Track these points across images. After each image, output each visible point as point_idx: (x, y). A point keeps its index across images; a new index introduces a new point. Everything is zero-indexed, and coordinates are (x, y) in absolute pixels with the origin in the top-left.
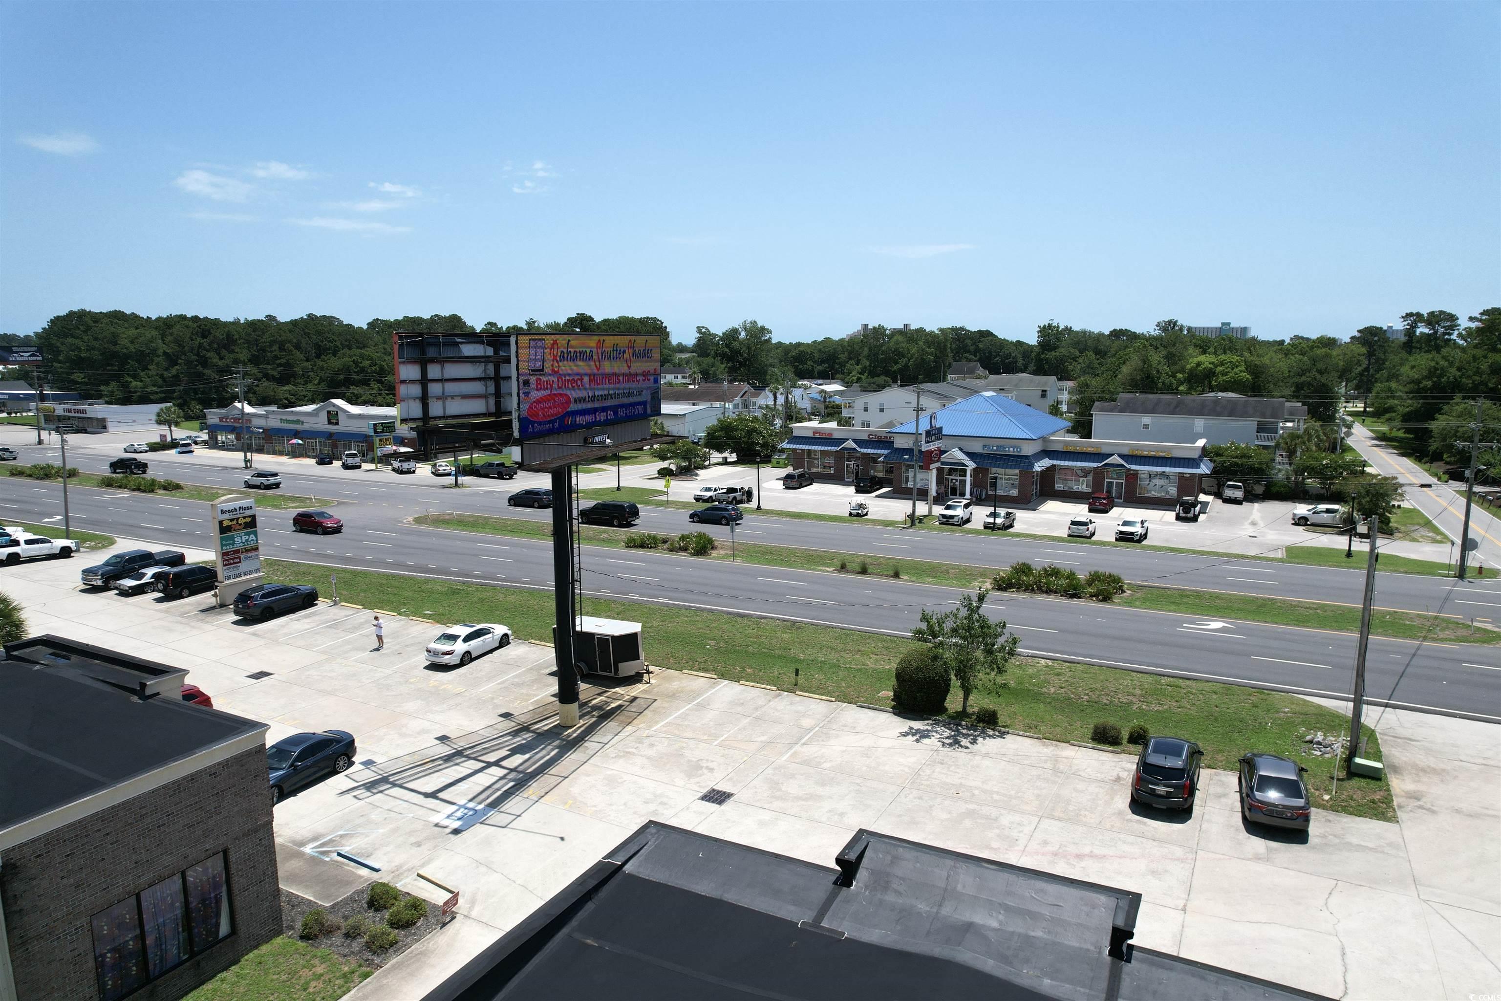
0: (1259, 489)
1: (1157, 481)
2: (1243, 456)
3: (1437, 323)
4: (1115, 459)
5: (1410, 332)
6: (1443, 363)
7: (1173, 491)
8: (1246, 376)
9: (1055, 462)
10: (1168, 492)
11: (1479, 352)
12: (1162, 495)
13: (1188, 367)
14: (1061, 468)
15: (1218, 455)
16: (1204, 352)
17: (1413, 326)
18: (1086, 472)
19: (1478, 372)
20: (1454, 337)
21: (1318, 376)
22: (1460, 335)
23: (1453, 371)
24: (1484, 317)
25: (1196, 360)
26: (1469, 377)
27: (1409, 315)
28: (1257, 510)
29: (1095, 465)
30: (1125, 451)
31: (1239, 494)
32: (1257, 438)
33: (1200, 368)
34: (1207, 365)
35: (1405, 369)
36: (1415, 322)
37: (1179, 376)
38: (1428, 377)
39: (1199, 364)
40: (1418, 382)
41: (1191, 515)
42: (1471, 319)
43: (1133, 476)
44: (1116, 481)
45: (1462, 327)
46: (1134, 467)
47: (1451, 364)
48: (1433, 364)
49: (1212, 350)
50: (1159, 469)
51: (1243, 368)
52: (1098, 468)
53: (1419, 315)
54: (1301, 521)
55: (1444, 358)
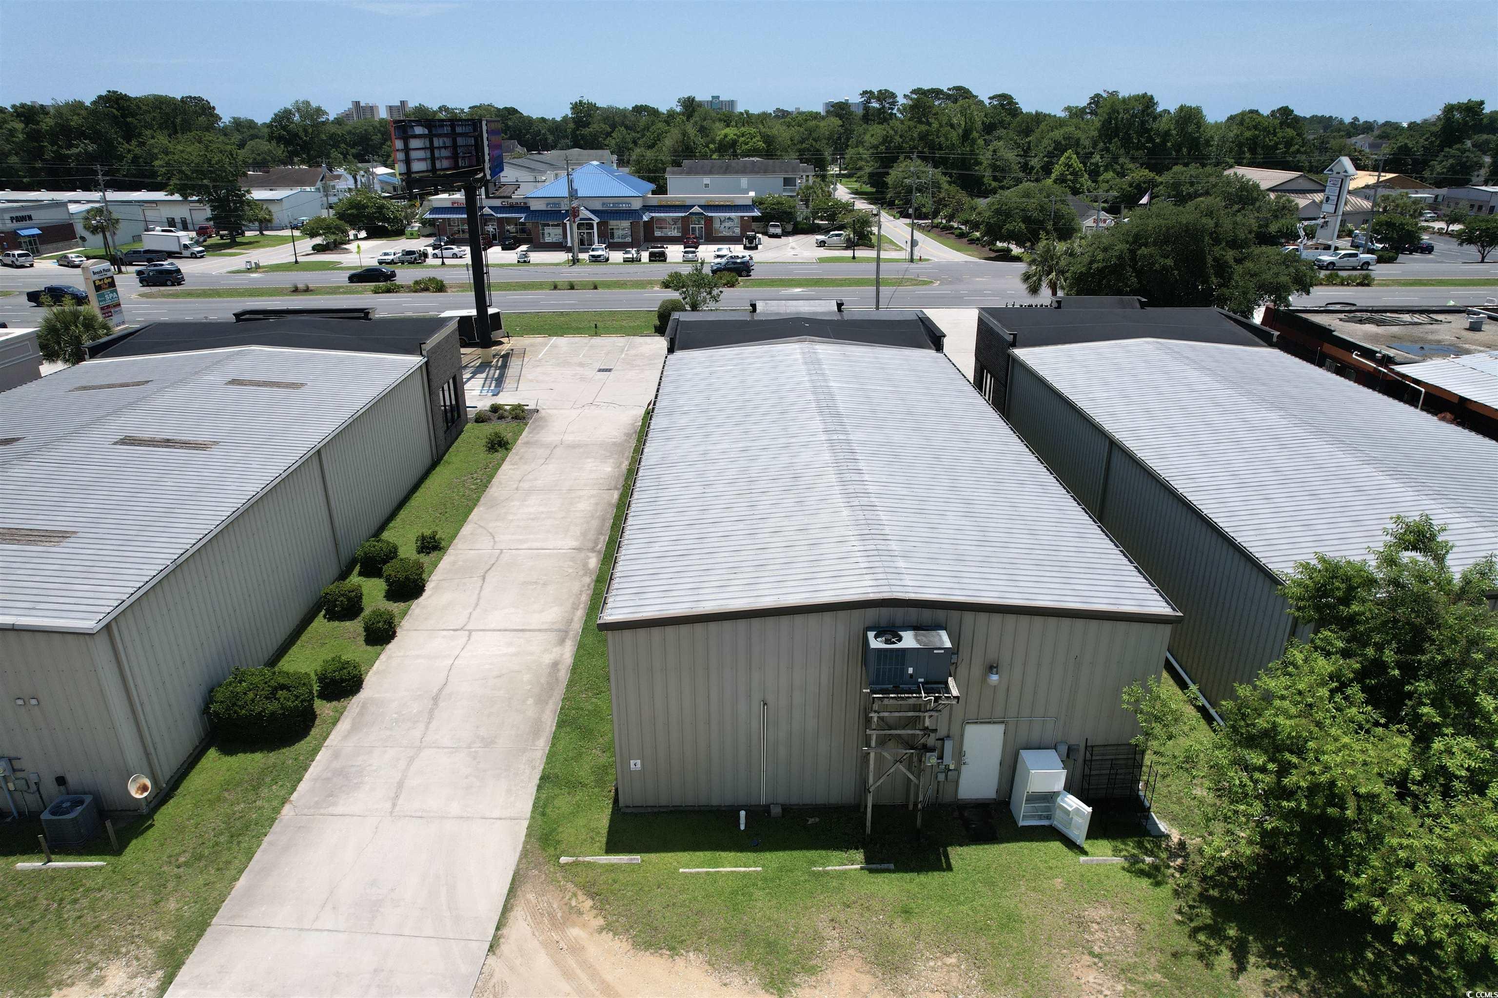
0: (790, 228)
1: (727, 224)
2: (779, 203)
3: (884, 99)
4: (696, 209)
5: (866, 105)
6: (892, 132)
7: (738, 231)
8: (761, 145)
9: (653, 215)
10: (734, 232)
11: (911, 123)
12: (730, 234)
13: (718, 138)
14: (659, 220)
15: (761, 203)
16: (728, 126)
17: (868, 101)
18: (675, 220)
19: (912, 139)
20: (895, 111)
21: (814, 143)
22: (899, 109)
23: (897, 138)
24: (914, 96)
25: (723, 132)
26: (907, 143)
27: (865, 92)
28: (791, 240)
29: (683, 215)
30: (703, 203)
31: (778, 231)
32: (785, 190)
33: (727, 139)
34: (731, 136)
35: (867, 137)
36: (869, 98)
37: (711, 146)
38: (882, 143)
39: (726, 136)
40: (876, 147)
41: (753, 245)
42: (905, 96)
43: (709, 221)
44: (698, 226)
45: (900, 103)
46: (710, 214)
47: (896, 132)
48: (885, 133)
49: (733, 123)
50: (728, 215)
51: (759, 138)
52: (685, 217)
53: (871, 92)
54: (822, 244)
55: (892, 128)
